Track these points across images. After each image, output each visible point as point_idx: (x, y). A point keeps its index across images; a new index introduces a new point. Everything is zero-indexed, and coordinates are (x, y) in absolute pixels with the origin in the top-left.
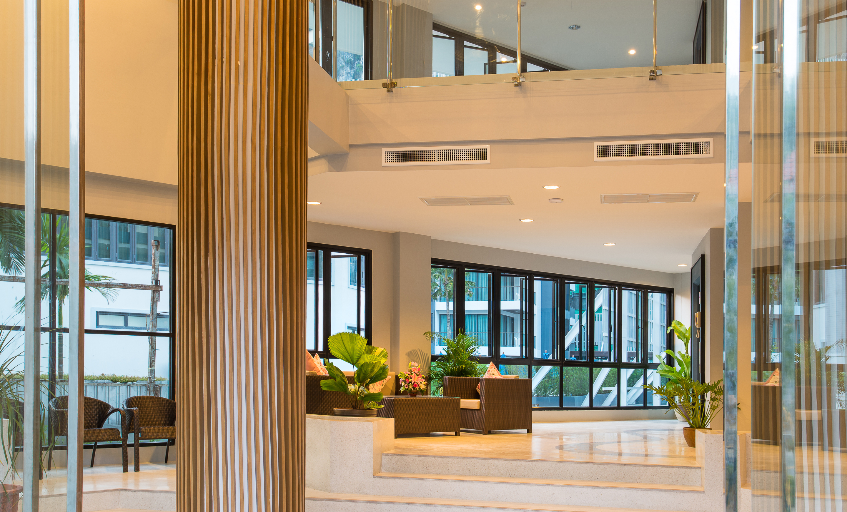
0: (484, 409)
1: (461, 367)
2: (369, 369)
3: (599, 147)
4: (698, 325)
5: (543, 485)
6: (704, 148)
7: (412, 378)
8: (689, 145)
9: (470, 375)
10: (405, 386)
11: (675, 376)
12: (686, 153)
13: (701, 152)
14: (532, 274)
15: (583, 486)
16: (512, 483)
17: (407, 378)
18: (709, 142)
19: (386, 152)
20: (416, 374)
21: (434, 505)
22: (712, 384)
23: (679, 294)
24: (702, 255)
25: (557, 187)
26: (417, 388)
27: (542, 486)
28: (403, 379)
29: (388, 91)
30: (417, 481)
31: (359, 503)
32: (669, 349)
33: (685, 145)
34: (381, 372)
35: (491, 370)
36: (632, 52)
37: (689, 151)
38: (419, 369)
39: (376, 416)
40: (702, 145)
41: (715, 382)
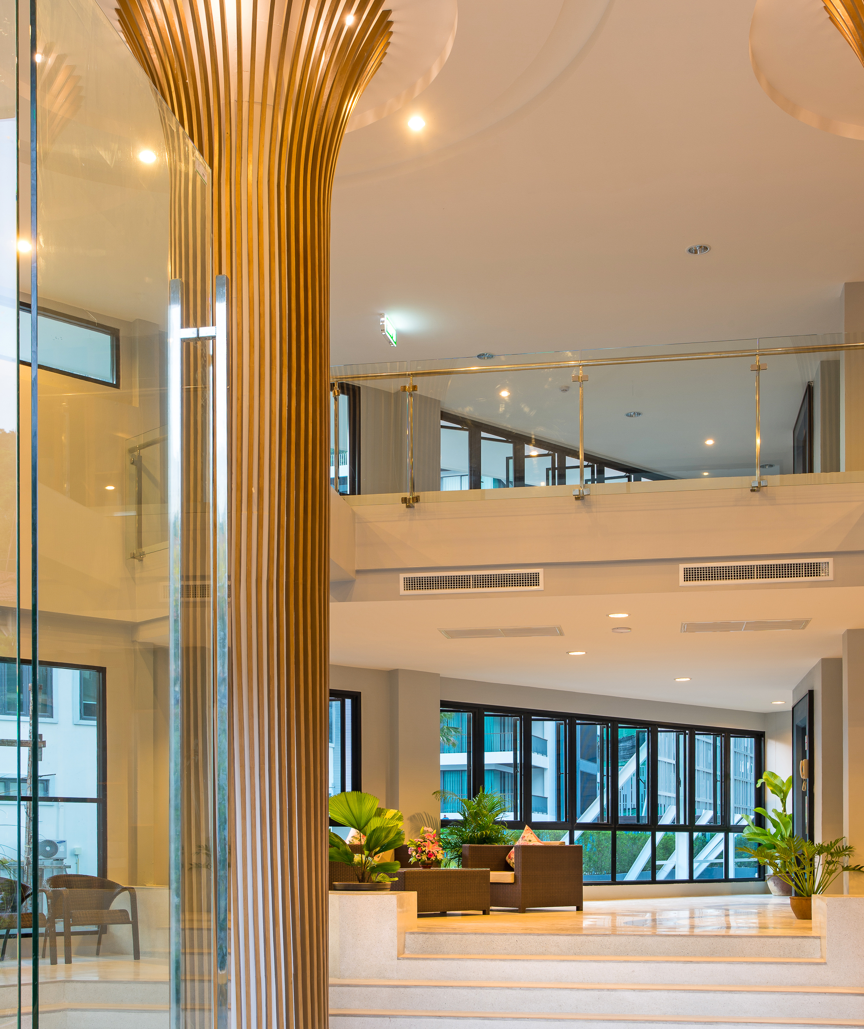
0: (520, 883)
1: (484, 833)
2: (384, 834)
3: (685, 570)
4: (804, 775)
5: (620, 962)
6: (821, 569)
7: (425, 847)
8: (802, 566)
9: (497, 843)
10: (416, 856)
11: (769, 840)
12: (798, 575)
13: (818, 574)
14: (573, 717)
15: (671, 962)
16: (580, 961)
17: (418, 846)
18: (828, 563)
19: (404, 578)
20: (431, 841)
21: (481, 987)
22: (828, 844)
23: (772, 738)
24: (809, 690)
25: (625, 615)
26: (433, 858)
27: (618, 963)
28: (413, 848)
29: (407, 507)
30: (455, 961)
31: (383, 988)
32: (759, 807)
33: (798, 566)
34: (396, 838)
35: (526, 835)
36: (710, 442)
37: (802, 574)
38: (434, 836)
39: (389, 890)
40: (819, 565)
41: (831, 842)
